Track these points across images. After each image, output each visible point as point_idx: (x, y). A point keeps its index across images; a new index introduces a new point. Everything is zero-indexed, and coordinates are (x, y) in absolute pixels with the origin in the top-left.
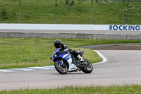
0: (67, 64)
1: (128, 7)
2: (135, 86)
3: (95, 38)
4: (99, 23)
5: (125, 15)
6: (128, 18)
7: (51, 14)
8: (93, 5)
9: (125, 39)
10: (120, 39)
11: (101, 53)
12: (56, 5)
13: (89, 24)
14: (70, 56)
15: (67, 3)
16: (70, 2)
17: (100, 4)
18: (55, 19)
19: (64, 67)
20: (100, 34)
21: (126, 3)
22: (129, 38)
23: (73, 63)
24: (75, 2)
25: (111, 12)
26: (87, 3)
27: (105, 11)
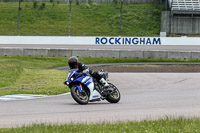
0: (87, 91)
1: (121, 12)
5: (118, 23)
6: (122, 27)
7: (13, 22)
8: (73, 8)
9: (117, 57)
10: (110, 57)
12: (20, 9)
14: (91, 80)
15: (35, 5)
16: (40, 4)
17: (82, 8)
18: (19, 28)
19: (84, 95)
20: (82, 50)
21: (119, 6)
22: (123, 56)
23: (95, 89)
24: (47, 4)
25: (98, 18)
26: (64, 6)
27: (89, 17)
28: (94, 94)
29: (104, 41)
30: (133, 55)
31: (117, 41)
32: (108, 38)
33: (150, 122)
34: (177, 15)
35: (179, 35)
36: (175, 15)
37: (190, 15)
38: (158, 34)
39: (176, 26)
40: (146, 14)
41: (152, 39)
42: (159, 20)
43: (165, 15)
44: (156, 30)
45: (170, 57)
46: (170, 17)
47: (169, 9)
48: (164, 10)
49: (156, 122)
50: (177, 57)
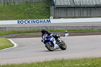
1: (30, 7)
2: (38, 63)
3: (7, 30)
4: (10, 19)
5: (28, 13)
6: (31, 15)
8: (5, 6)
9: (29, 30)
11: (13, 40)
13: (3, 20)
17: (10, 6)
20: (11, 27)
21: (29, 4)
22: (32, 29)
25: (18, 11)
27: (14, 11)
28: (56, 46)
29: (22, 22)
30: (37, 29)
31: (28, 22)
32: (24, 21)
33: (48, 62)
34: (58, 8)
35: (60, 18)
36: (57, 8)
37: (65, 8)
38: (49, 18)
39: (58, 13)
40: (42, 8)
41: (46, 20)
42: (49, 11)
43: (52, 8)
44: (48, 16)
45: (56, 29)
46: (55, 9)
47: (54, 5)
48: (51, 5)
49: (50, 62)
50: (59, 29)
